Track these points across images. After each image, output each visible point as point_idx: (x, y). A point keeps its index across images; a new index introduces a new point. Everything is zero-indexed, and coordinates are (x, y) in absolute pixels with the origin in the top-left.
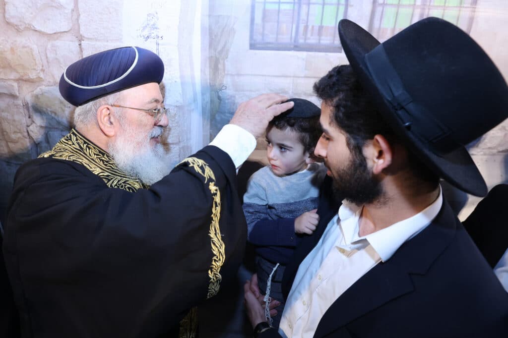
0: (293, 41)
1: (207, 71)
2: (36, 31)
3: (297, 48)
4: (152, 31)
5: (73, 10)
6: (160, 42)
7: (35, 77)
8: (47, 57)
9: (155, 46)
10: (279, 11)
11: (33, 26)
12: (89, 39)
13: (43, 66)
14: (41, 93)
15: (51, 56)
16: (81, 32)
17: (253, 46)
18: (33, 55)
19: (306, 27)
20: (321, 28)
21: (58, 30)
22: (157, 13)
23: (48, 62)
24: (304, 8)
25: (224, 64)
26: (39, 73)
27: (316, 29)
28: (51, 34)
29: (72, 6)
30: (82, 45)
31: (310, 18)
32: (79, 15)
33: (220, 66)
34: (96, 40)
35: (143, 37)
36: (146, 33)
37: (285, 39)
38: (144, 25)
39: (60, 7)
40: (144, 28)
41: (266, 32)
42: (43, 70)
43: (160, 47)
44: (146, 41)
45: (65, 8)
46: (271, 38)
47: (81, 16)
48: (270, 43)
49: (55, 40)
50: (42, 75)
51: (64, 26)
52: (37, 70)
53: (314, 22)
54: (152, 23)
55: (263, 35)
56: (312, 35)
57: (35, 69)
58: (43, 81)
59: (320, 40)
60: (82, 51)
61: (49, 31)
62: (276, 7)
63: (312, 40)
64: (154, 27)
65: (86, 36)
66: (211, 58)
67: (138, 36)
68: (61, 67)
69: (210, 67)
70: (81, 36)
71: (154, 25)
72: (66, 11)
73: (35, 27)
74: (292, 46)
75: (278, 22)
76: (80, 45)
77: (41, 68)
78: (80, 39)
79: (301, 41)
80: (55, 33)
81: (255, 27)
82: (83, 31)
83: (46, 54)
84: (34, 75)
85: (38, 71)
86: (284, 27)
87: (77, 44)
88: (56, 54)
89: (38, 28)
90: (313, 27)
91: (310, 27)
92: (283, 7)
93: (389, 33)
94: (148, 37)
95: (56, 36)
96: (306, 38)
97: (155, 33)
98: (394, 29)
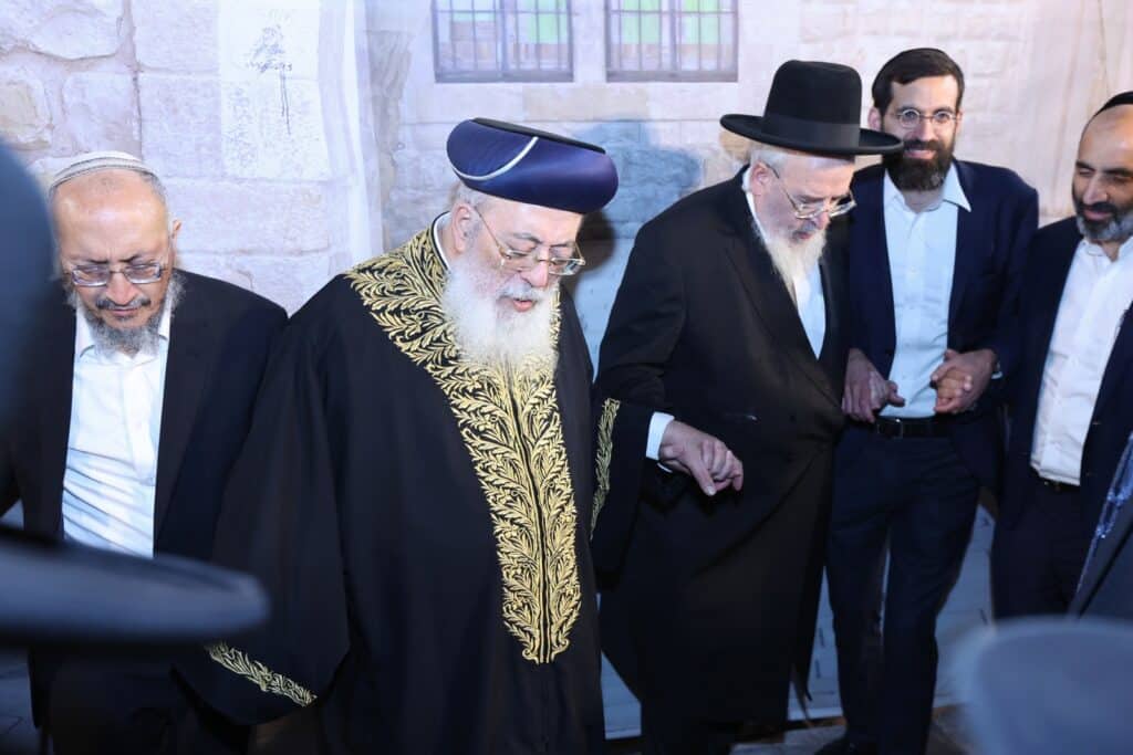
0: (500, 66)
1: (371, 121)
2: (40, 53)
3: (508, 77)
4: (273, 56)
5: (120, 19)
6: (288, 73)
7: (31, 140)
8: (63, 102)
9: (279, 81)
10: (474, 24)
11: (34, 45)
12: (152, 69)
13: (51, 119)
14: (42, 171)
15: (71, 99)
16: (138, 58)
17: (441, 77)
18: (30, 98)
19: (517, 47)
20: (538, 46)
21: (90, 54)
22: (279, 27)
23: (64, 111)
24: (510, 19)
25: (397, 108)
26: (41, 132)
27: (532, 50)
28: (72, 61)
29: (118, 12)
30: (140, 79)
31: (522, 34)
32: (133, 29)
33: (391, 111)
34: (168, 71)
35: (256, 67)
36: (262, 59)
37: (488, 63)
38: (258, 47)
39: (94, 12)
40: (258, 52)
41: (458, 55)
42: (51, 127)
43: (287, 82)
44: (262, 72)
45: (105, 15)
46: (466, 64)
47: (138, 30)
48: (468, 72)
49: (84, 71)
50: (47, 136)
51: (103, 46)
52: (36, 128)
53: (528, 37)
54: (272, 43)
55: (454, 59)
56: (527, 57)
57: (31, 125)
58: (50, 147)
59: (539, 64)
60: (138, 92)
61: (69, 51)
62: (469, 17)
63: (529, 65)
64: (276, 50)
65: (147, 63)
66: (374, 98)
67: (247, 66)
68: (93, 121)
69: (375, 113)
70: (138, 64)
71: (276, 45)
72: (106, 20)
73: (40, 46)
74: (500, 75)
75: (475, 40)
76: (135, 79)
77: (47, 122)
78: (136, 69)
79: (513, 67)
80: (82, 59)
81: (441, 48)
82: (141, 55)
83: (62, 96)
84: (29, 135)
85: (39, 129)
86: (484, 46)
87: (129, 78)
88: (84, 96)
89: (43, 48)
90: (527, 46)
91: (523, 47)
92: (480, 18)
93: (634, 51)
94: (266, 67)
95: (84, 64)
96: (519, 63)
97: (277, 59)
98: (639, 46)
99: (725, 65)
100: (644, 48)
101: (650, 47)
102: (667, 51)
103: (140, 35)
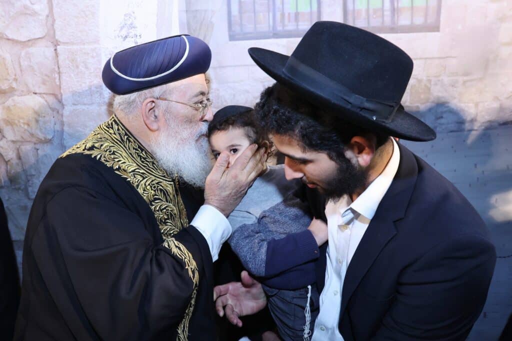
0: (271, 29)
2: (9, 39)
3: (277, 35)
4: (130, 31)
5: (48, 16)
6: (139, 40)
7: (7, 87)
8: (20, 66)
10: (254, 2)
11: (6, 36)
12: (64, 43)
13: (15, 75)
14: (13, 104)
15: (25, 63)
16: (57, 37)
17: (232, 38)
18: (5, 65)
19: (283, 15)
20: (297, 14)
21: (32, 37)
22: (134, 13)
23: (21, 70)
26: (11, 83)
27: (293, 16)
28: (25, 42)
29: (47, 12)
30: (58, 49)
31: (286, 6)
32: (54, 21)
34: (73, 44)
35: (121, 37)
36: (124, 33)
37: (264, 27)
38: (122, 25)
39: (35, 14)
40: (122, 28)
41: (244, 23)
42: (15, 80)
44: (124, 40)
45: (39, 15)
46: (249, 28)
47: (57, 22)
48: (251, 33)
49: (29, 47)
50: (14, 85)
51: (38, 32)
52: (9, 80)
53: (290, 8)
54: (129, 23)
55: (241, 25)
56: (289, 21)
57: (6, 79)
58: (15, 91)
59: (297, 25)
60: (58, 56)
61: (23, 36)
63: (291, 27)
64: (132, 26)
65: (61, 40)
67: (115, 37)
68: (35, 74)
70: (57, 40)
71: (132, 24)
72: (40, 18)
73: (8, 36)
74: (271, 34)
75: (255, 12)
76: (56, 50)
77: (14, 77)
78: (56, 44)
79: (279, 28)
80: (29, 41)
81: (232, 19)
82: (59, 36)
83: (20, 63)
84: (6, 85)
85: (11, 81)
86: (261, 16)
87: (53, 49)
88: (30, 62)
89: (10, 37)
90: (289, 14)
91: (286, 15)
93: (364, 14)
94: (126, 37)
95: (30, 43)
96: (284, 26)
97: (133, 32)
98: (368, 10)
99: (431, 20)
100: (371, 11)
101: (375, 11)
102: (387, 13)
103: (58, 24)
